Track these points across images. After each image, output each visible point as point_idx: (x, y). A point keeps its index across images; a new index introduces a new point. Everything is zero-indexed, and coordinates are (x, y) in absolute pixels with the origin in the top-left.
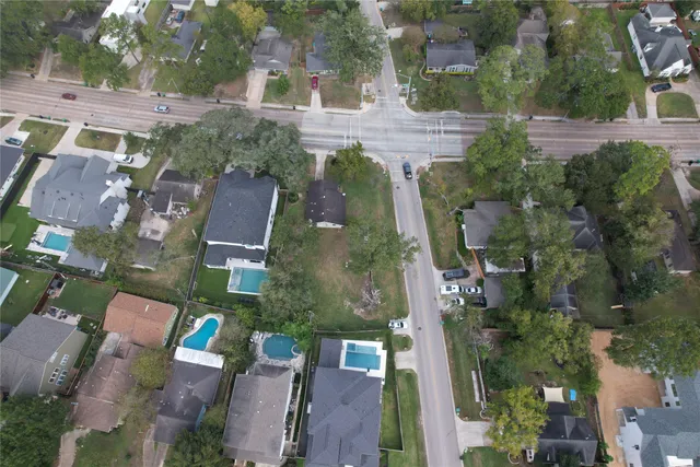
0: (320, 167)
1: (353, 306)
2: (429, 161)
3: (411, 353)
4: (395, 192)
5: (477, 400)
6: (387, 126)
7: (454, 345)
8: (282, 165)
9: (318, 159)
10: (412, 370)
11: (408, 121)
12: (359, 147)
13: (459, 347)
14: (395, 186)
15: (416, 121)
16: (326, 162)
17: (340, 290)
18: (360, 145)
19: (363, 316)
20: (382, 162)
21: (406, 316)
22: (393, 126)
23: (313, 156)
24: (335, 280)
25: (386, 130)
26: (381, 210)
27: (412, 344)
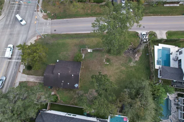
0: (32, 79)
1: (134, 61)
2: (39, 13)
3: (158, 33)
4: (58, 32)
5: (178, 5)
6: (8, 33)
7: (151, 13)
8: (29, 106)
9: (24, 80)
10: (166, 33)
11: (6, 20)
12: (22, 47)
13: (151, 10)
14: (54, 32)
15: (8, 16)
16: (28, 74)
17: (123, 68)
18: (20, 46)
19: (140, 56)
20: (35, 38)
21: (137, 33)
22: (9, 30)
23: (21, 83)
24: (117, 71)
25: (11, 34)
26: (69, 41)
27: (152, 32)
